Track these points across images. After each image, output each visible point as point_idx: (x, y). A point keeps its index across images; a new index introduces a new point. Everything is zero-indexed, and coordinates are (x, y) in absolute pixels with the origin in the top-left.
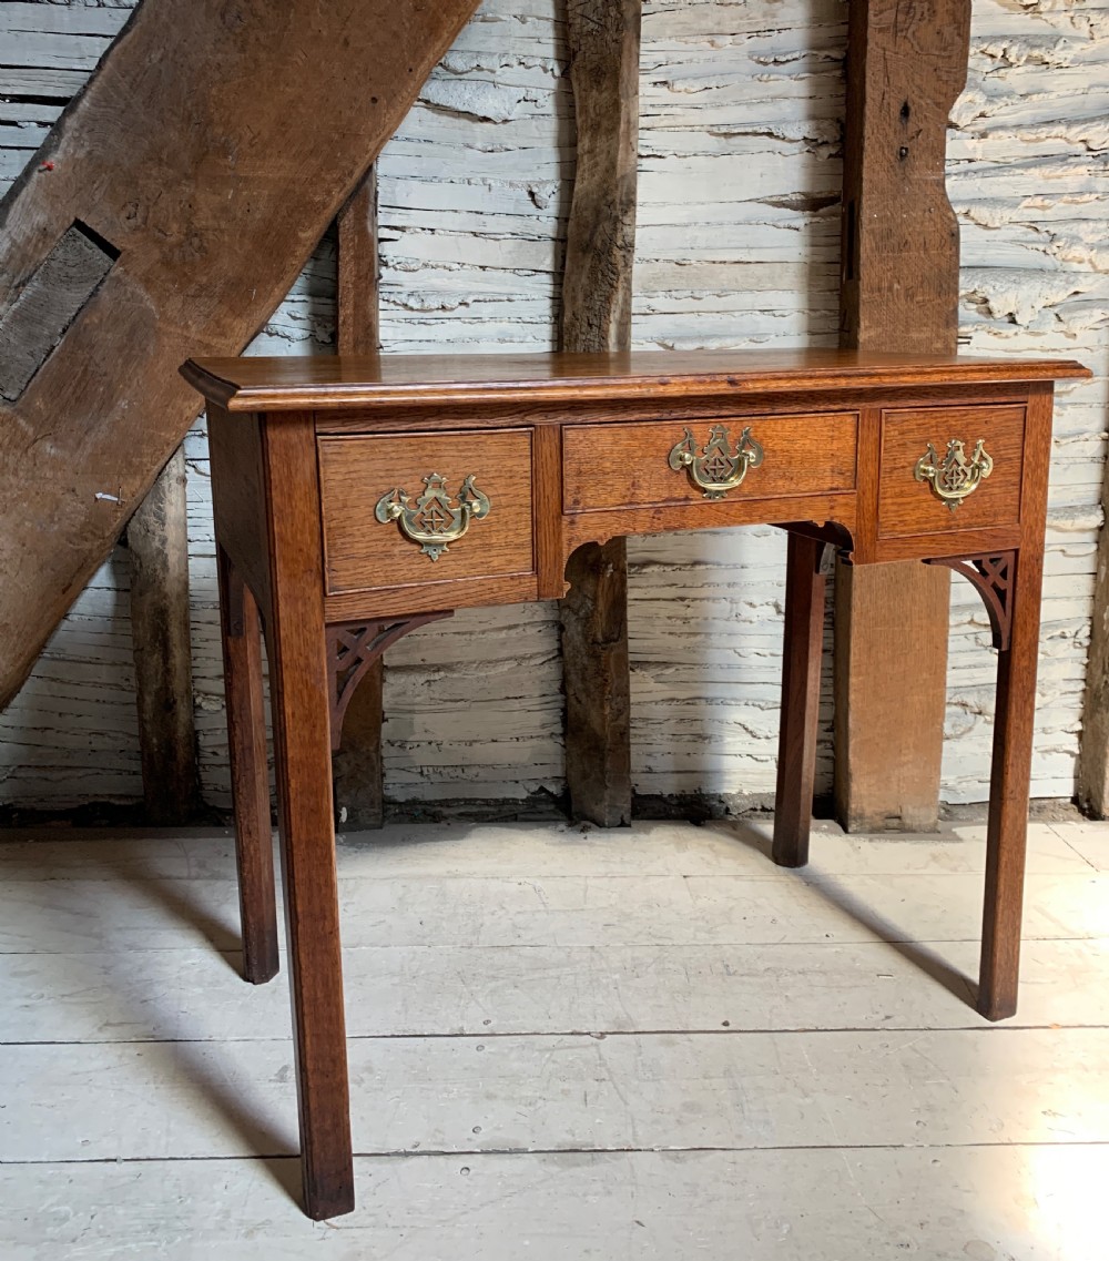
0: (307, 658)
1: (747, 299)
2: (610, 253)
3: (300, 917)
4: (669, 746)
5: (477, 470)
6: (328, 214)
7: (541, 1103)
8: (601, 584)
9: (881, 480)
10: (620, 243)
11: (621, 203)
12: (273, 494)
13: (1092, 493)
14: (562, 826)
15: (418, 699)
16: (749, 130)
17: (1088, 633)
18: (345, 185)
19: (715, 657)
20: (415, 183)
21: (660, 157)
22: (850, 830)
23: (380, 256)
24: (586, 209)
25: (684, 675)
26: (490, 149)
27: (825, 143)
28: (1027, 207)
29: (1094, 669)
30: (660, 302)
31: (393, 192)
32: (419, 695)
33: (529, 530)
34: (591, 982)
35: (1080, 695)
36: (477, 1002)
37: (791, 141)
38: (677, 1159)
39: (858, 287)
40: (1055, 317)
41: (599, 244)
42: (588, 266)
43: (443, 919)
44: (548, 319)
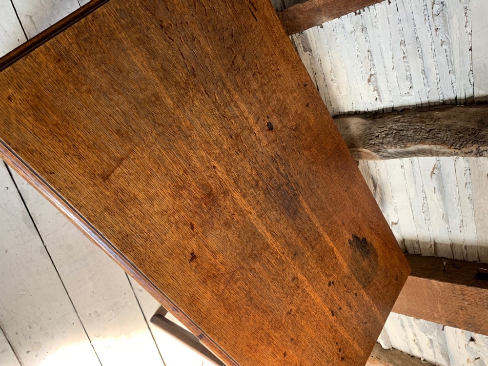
1: (469, 213)
2: (476, 141)
10: (481, 148)
39: (463, 284)
40: (477, 357)
41: (484, 133)
44: (442, 99)
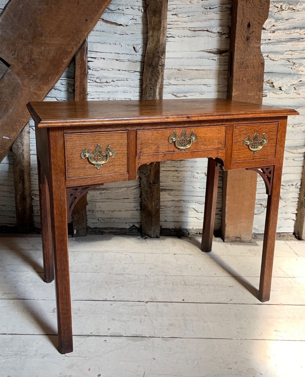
0: (60, 197)
1: (199, 81)
2: (157, 67)
3: (58, 270)
4: (172, 214)
5: (111, 143)
6: (72, 55)
7: (128, 322)
8: (152, 166)
9: (233, 145)
10: (160, 64)
11: (161, 52)
12: (51, 150)
13: (303, 142)
14: (139, 237)
15: (97, 198)
16: (201, 29)
17: (300, 184)
18: (77, 46)
19: (187, 188)
20: (99, 44)
21: (174, 37)
22: (225, 241)
23: (88, 66)
24: (150, 53)
25: (177, 193)
26: (122, 34)
27: (224, 34)
28: (286, 54)
29: (301, 195)
30: (173, 81)
31: (92, 47)
32: (98, 197)
33: (126, 160)
34: (145, 286)
35: (297, 202)
36: (111, 291)
37: (214, 33)
38: (166, 340)
39: (232, 79)
40: (294, 89)
41: (154, 64)
42: (151, 71)
43: (102, 265)
44: (138, 86)
